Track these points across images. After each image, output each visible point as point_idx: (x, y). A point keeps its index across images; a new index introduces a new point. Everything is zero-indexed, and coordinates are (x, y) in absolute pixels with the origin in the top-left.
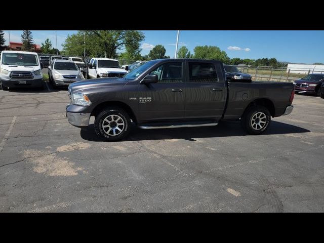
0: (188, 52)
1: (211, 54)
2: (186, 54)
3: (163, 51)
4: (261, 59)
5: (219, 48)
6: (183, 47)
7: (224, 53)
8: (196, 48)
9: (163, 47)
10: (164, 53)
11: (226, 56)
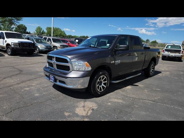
0: (42, 30)
1: (56, 32)
2: (42, 31)
3: (25, 28)
4: (82, 36)
5: (60, 29)
6: (39, 27)
7: (64, 32)
8: (47, 28)
9: (25, 26)
10: (26, 30)
11: (65, 33)
